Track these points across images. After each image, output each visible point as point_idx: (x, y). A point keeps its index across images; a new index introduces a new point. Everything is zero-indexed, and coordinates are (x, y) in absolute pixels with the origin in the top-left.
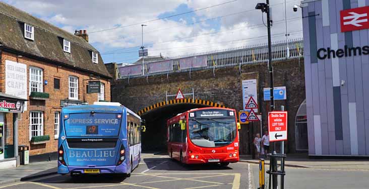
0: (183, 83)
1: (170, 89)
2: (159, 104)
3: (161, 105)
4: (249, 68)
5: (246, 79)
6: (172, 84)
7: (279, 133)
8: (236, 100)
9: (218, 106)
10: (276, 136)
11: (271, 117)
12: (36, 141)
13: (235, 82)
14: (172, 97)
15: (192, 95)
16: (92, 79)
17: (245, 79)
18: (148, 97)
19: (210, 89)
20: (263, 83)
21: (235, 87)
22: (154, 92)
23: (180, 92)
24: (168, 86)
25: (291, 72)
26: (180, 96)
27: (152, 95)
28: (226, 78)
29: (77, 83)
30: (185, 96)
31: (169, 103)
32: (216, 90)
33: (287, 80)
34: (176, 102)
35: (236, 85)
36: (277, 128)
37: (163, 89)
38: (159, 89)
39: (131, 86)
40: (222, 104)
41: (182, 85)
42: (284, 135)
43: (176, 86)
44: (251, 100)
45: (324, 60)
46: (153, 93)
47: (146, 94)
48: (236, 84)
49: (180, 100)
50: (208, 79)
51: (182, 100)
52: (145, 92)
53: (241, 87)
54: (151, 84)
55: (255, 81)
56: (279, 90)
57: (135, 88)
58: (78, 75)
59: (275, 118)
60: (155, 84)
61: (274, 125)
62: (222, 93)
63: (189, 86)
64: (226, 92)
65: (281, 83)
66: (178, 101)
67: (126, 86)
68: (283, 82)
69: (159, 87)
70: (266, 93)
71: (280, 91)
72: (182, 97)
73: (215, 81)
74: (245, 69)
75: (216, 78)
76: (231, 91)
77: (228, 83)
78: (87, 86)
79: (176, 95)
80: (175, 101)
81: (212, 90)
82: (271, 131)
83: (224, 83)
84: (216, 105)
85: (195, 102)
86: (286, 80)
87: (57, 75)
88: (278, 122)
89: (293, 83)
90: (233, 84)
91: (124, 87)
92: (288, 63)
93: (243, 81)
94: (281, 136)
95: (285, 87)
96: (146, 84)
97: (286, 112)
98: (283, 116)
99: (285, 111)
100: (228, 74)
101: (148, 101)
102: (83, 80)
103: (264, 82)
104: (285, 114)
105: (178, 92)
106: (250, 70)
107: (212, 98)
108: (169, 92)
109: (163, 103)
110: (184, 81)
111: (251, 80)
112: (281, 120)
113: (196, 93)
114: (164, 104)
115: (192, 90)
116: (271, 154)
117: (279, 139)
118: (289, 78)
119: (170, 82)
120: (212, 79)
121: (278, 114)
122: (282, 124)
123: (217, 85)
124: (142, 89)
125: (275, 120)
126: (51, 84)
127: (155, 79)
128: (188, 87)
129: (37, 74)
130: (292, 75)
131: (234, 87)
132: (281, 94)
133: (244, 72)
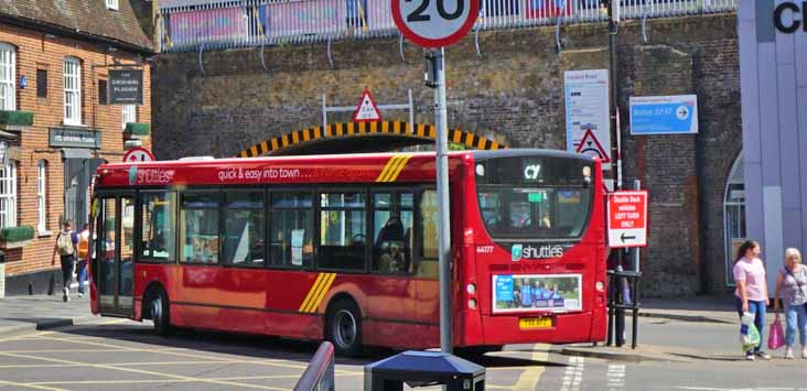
0: (379, 71)
1: (336, 88)
2: (301, 134)
3: (307, 137)
4: (586, 36)
5: (577, 67)
6: (343, 73)
7: (628, 233)
8: (544, 131)
9: (488, 145)
10: (623, 238)
11: (612, 203)
12: (11, 241)
13: (540, 74)
14: (340, 114)
15: (407, 110)
16: (118, 64)
17: (572, 69)
18: (262, 110)
19: (465, 93)
20: (629, 81)
21: (543, 91)
22: (284, 96)
23: (367, 98)
24: (330, 78)
25: (715, 52)
26: (367, 112)
27: (276, 105)
28: (514, 63)
29: (79, 75)
30: (384, 113)
31: (334, 130)
32: (482, 96)
33: (702, 75)
34: (356, 129)
35: (547, 83)
36: (625, 224)
37: (312, 87)
38: (300, 86)
39: (208, 75)
40: (501, 139)
41: (374, 78)
42: (639, 237)
43: (356, 80)
44: (589, 139)
45: (791, 35)
46: (280, 101)
47: (254, 100)
48: (545, 81)
49: (368, 123)
50: (459, 65)
51: (374, 125)
52: (253, 95)
53: (561, 91)
54: (272, 68)
55: (604, 74)
56: (677, 106)
57: (221, 79)
58: (81, 53)
59: (622, 204)
60: (286, 69)
61: (619, 216)
62: (502, 108)
63: (397, 81)
64: (516, 104)
65: (683, 84)
66: (362, 126)
67: (191, 75)
68: (689, 83)
69: (299, 79)
70: (636, 113)
71: (680, 109)
72: (375, 116)
73: (481, 69)
74: (573, 38)
75: (485, 59)
76: (531, 103)
77: (522, 76)
78: (101, 82)
79: (355, 108)
80: (351, 126)
81: (469, 97)
82: (613, 227)
83: (508, 77)
84: (482, 142)
85: (415, 132)
86: (698, 74)
87: (44, 58)
88: (626, 212)
89: (719, 84)
90: (534, 80)
91: (184, 79)
92: (705, 24)
93: (567, 74)
94: (634, 238)
95: (693, 98)
96: (257, 70)
97: (645, 193)
98: (638, 200)
99: (642, 189)
100: (520, 49)
101: (264, 125)
102: (93, 67)
103: (633, 78)
104: (642, 197)
105: (362, 99)
106: (590, 40)
107: (471, 121)
108: (331, 97)
109: (312, 132)
110: (381, 64)
111: (590, 72)
112: (633, 208)
113: (422, 102)
114: (317, 135)
115: (407, 94)
116: (612, 272)
117: (628, 243)
118: (706, 70)
119: (336, 68)
120: (470, 62)
121: (628, 196)
122: (636, 215)
123: (487, 83)
124: (243, 87)
125: (621, 208)
126: (31, 84)
127: (289, 56)
128: (392, 84)
129: (5, 62)
130: (717, 60)
131: (539, 90)
132: (680, 116)
133: (570, 47)
